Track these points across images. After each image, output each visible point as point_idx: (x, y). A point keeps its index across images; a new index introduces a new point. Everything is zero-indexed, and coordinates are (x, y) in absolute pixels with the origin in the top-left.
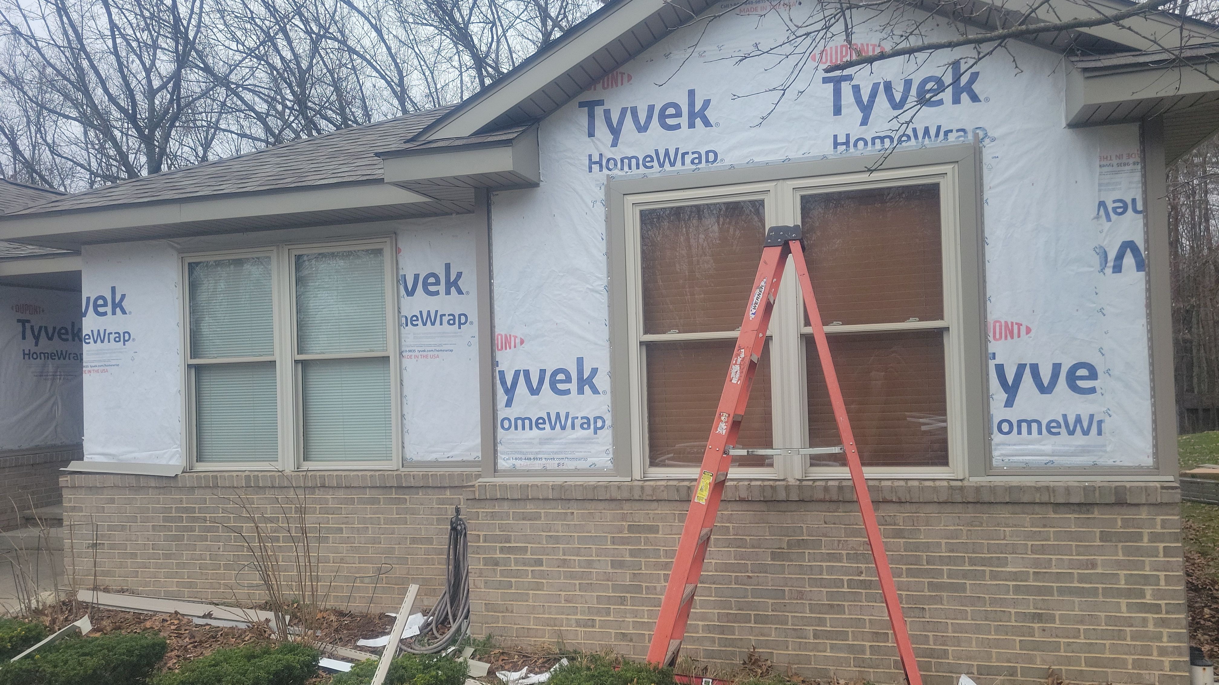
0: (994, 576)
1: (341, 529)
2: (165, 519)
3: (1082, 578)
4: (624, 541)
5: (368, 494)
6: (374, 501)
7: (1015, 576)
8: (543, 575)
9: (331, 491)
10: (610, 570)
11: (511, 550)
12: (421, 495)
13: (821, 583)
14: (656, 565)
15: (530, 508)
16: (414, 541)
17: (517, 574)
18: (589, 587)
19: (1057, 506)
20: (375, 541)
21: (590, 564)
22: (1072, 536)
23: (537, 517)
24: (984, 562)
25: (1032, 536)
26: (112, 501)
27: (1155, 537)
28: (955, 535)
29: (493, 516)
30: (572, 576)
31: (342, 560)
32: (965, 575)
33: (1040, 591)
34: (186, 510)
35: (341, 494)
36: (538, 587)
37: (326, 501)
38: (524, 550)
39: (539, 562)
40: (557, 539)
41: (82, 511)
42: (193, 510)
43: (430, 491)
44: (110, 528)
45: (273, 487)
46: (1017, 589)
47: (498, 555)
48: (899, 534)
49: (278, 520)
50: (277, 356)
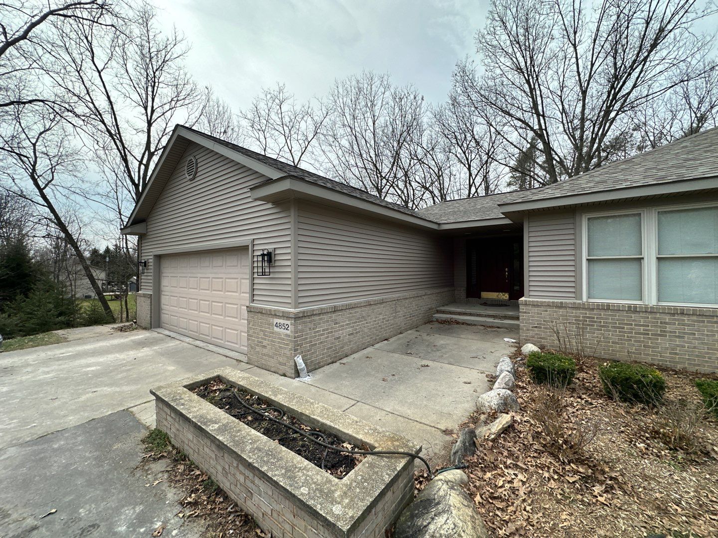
1: (694, 334)
31: (695, 347)
34: (588, 317)
35: (695, 318)
37: (684, 320)
41: (529, 314)
42: (594, 318)
44: (545, 321)
45: (646, 312)
49: (648, 326)
50: (645, 254)
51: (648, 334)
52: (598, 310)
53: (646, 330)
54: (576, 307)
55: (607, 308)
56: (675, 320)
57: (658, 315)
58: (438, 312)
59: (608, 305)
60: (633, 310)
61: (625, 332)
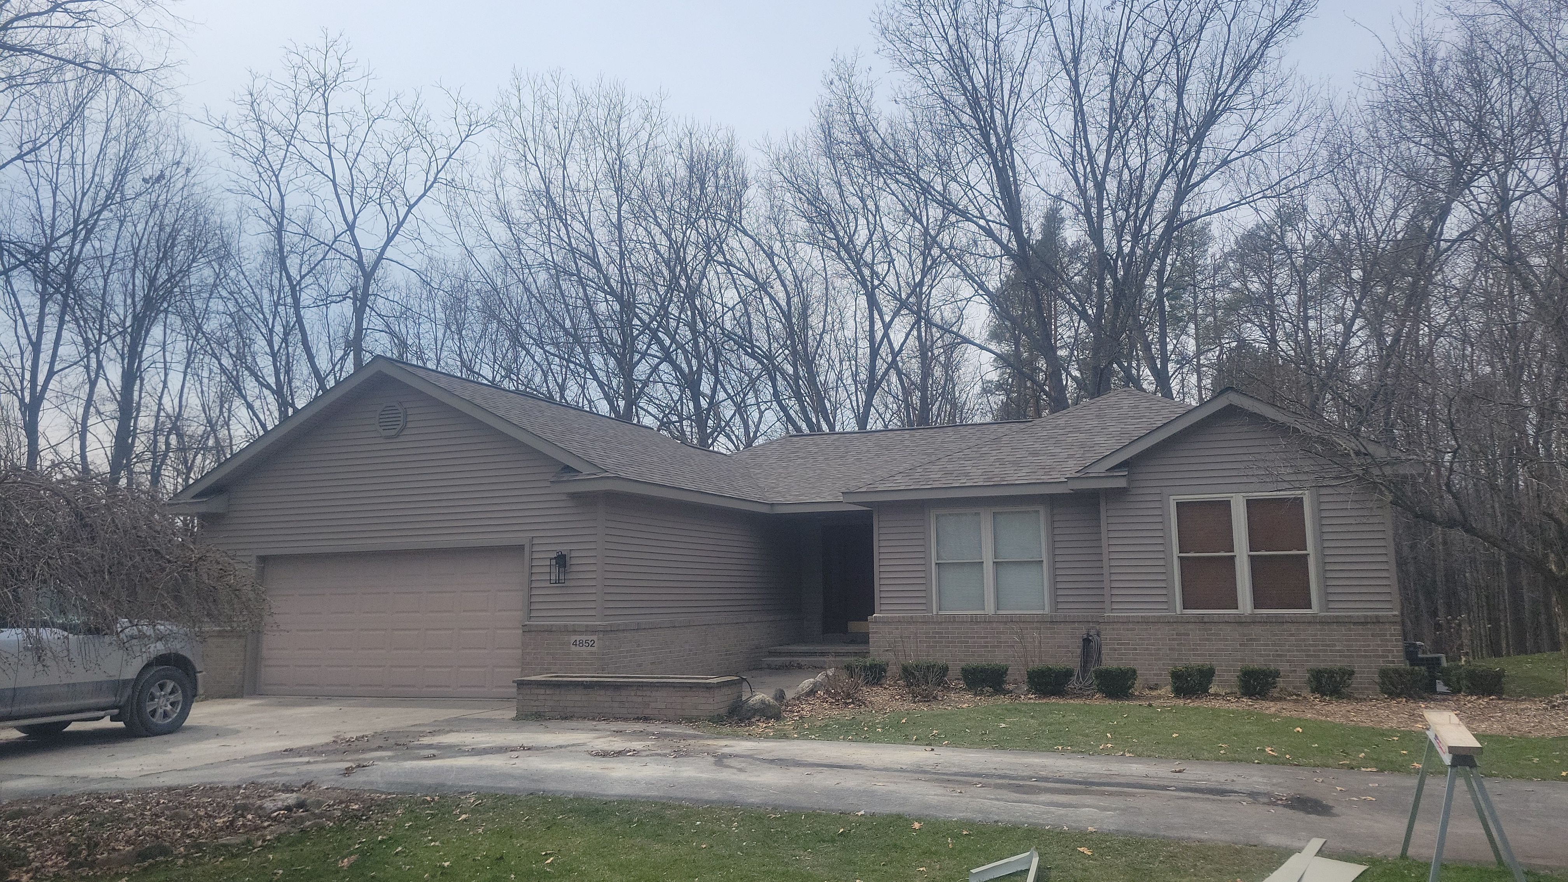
0: (1331, 651)
3: (1365, 651)
4: (1174, 640)
5: (1034, 626)
7: (1339, 651)
8: (1137, 654)
11: (1122, 644)
12: (1064, 626)
13: (1261, 655)
14: (1190, 650)
15: (1131, 626)
18: (1160, 659)
19: (1355, 623)
21: (1159, 649)
22: (1360, 635)
23: (1134, 630)
24: (1327, 645)
25: (1344, 635)
27: (1391, 635)
28: (1316, 635)
29: (1113, 629)
30: (1151, 655)
32: (1319, 651)
33: (1349, 656)
34: (938, 633)
35: (1021, 625)
37: (1014, 629)
40: (1143, 639)
41: (879, 634)
42: (942, 633)
45: (987, 622)
46: (1340, 656)
47: (1116, 646)
48: (1292, 635)
49: (987, 638)
50: (984, 560)
51: (987, 647)
52: (947, 624)
53: (986, 642)
54: (926, 622)
55: (953, 619)
56: (1008, 629)
57: (994, 625)
58: (771, 654)
59: (954, 616)
60: (974, 620)
61: (969, 647)
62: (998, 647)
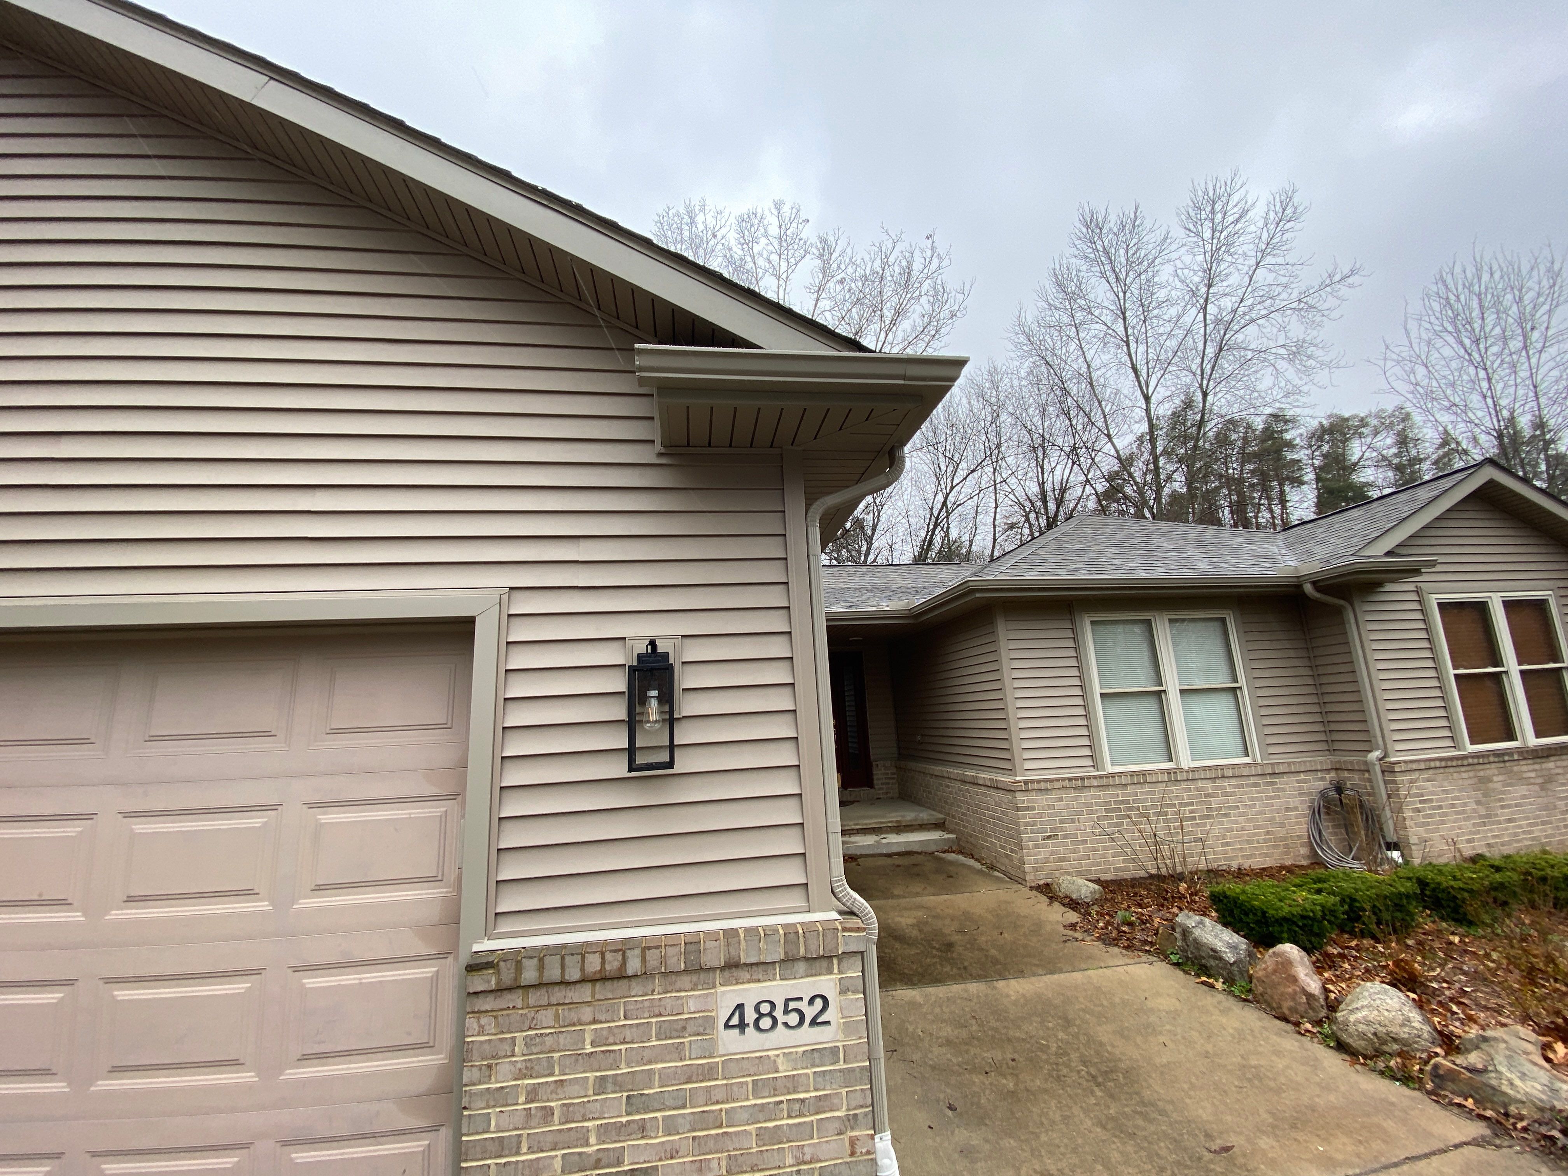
1: (1238, 806)
2: (1107, 811)
4: (1477, 789)
5: (1252, 780)
6: (1256, 785)
8: (1444, 815)
9: (1227, 780)
10: (1476, 807)
12: (1285, 779)
14: (1496, 801)
15: (1430, 774)
16: (1287, 810)
17: (1431, 816)
18: (1469, 818)
20: (1262, 813)
21: (1465, 804)
23: (1433, 779)
26: (1061, 799)
29: (1412, 781)
30: (1457, 813)
34: (1122, 802)
35: (1234, 782)
36: (1443, 822)
38: (1431, 800)
39: (1440, 807)
40: (1446, 792)
41: (1034, 810)
42: (1128, 802)
43: (1291, 775)
44: (1061, 822)
47: (1419, 806)
50: (1168, 687)
52: (1133, 787)
56: (1217, 788)
61: (1170, 821)
62: (1208, 817)
